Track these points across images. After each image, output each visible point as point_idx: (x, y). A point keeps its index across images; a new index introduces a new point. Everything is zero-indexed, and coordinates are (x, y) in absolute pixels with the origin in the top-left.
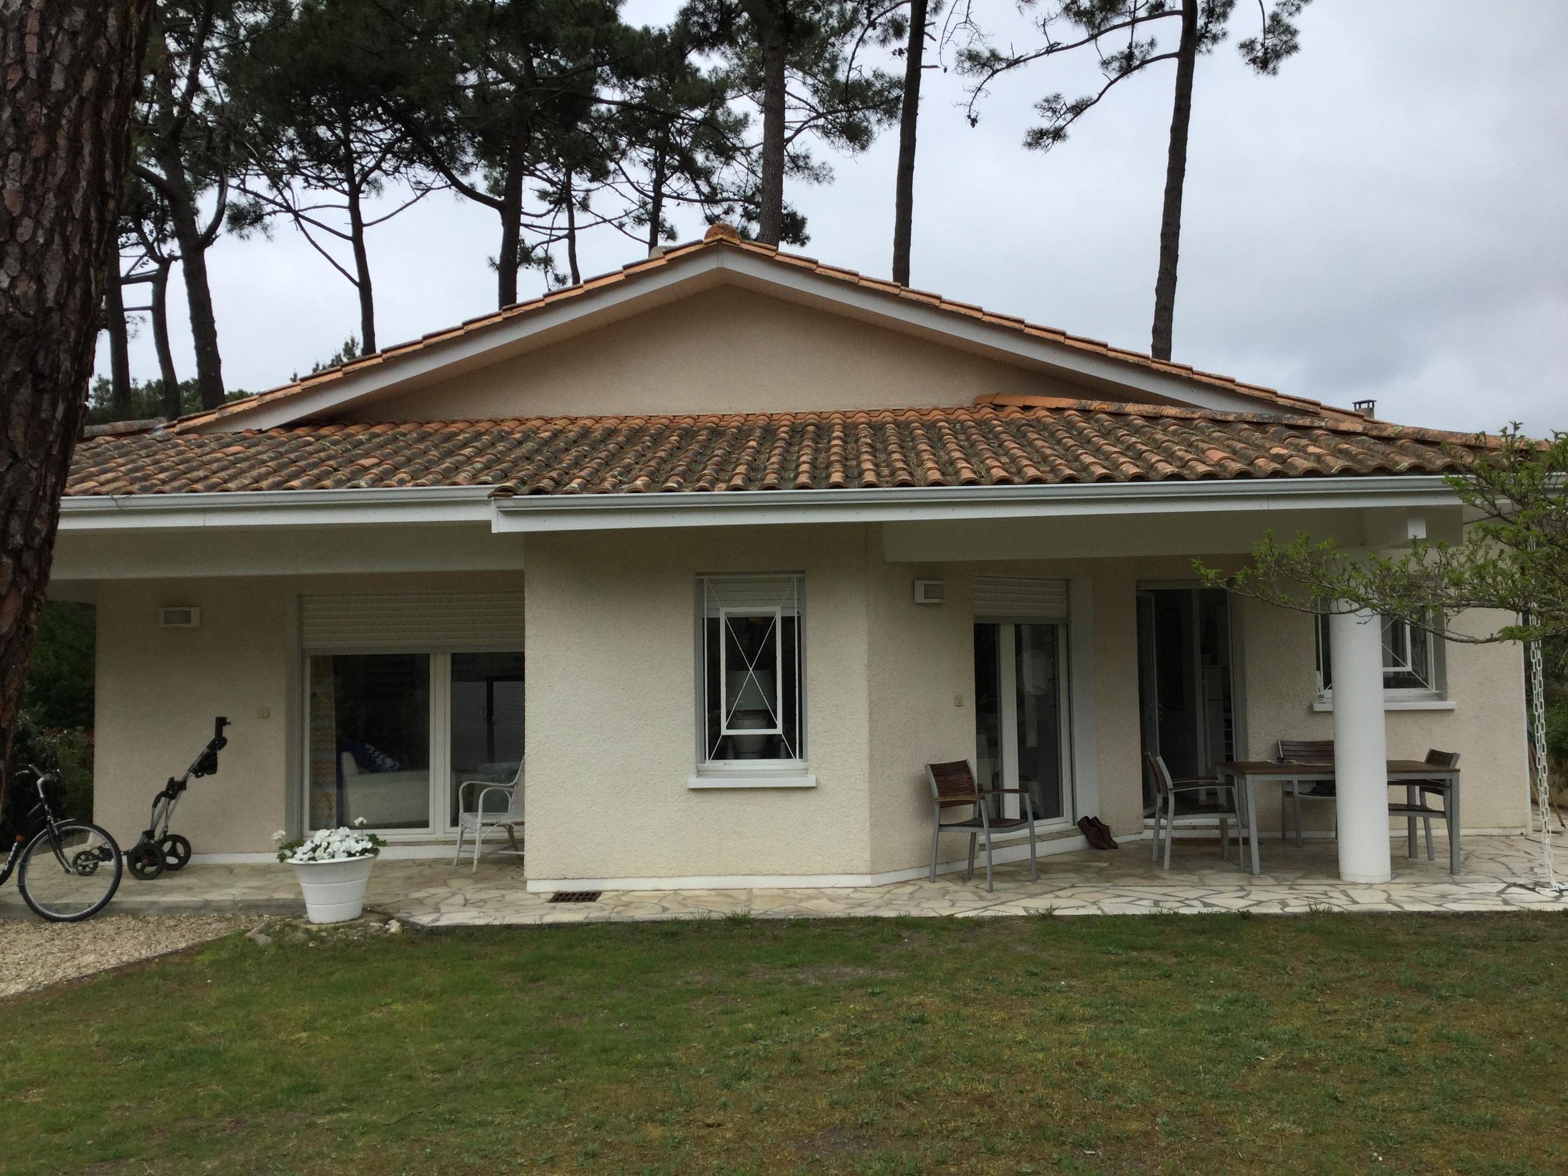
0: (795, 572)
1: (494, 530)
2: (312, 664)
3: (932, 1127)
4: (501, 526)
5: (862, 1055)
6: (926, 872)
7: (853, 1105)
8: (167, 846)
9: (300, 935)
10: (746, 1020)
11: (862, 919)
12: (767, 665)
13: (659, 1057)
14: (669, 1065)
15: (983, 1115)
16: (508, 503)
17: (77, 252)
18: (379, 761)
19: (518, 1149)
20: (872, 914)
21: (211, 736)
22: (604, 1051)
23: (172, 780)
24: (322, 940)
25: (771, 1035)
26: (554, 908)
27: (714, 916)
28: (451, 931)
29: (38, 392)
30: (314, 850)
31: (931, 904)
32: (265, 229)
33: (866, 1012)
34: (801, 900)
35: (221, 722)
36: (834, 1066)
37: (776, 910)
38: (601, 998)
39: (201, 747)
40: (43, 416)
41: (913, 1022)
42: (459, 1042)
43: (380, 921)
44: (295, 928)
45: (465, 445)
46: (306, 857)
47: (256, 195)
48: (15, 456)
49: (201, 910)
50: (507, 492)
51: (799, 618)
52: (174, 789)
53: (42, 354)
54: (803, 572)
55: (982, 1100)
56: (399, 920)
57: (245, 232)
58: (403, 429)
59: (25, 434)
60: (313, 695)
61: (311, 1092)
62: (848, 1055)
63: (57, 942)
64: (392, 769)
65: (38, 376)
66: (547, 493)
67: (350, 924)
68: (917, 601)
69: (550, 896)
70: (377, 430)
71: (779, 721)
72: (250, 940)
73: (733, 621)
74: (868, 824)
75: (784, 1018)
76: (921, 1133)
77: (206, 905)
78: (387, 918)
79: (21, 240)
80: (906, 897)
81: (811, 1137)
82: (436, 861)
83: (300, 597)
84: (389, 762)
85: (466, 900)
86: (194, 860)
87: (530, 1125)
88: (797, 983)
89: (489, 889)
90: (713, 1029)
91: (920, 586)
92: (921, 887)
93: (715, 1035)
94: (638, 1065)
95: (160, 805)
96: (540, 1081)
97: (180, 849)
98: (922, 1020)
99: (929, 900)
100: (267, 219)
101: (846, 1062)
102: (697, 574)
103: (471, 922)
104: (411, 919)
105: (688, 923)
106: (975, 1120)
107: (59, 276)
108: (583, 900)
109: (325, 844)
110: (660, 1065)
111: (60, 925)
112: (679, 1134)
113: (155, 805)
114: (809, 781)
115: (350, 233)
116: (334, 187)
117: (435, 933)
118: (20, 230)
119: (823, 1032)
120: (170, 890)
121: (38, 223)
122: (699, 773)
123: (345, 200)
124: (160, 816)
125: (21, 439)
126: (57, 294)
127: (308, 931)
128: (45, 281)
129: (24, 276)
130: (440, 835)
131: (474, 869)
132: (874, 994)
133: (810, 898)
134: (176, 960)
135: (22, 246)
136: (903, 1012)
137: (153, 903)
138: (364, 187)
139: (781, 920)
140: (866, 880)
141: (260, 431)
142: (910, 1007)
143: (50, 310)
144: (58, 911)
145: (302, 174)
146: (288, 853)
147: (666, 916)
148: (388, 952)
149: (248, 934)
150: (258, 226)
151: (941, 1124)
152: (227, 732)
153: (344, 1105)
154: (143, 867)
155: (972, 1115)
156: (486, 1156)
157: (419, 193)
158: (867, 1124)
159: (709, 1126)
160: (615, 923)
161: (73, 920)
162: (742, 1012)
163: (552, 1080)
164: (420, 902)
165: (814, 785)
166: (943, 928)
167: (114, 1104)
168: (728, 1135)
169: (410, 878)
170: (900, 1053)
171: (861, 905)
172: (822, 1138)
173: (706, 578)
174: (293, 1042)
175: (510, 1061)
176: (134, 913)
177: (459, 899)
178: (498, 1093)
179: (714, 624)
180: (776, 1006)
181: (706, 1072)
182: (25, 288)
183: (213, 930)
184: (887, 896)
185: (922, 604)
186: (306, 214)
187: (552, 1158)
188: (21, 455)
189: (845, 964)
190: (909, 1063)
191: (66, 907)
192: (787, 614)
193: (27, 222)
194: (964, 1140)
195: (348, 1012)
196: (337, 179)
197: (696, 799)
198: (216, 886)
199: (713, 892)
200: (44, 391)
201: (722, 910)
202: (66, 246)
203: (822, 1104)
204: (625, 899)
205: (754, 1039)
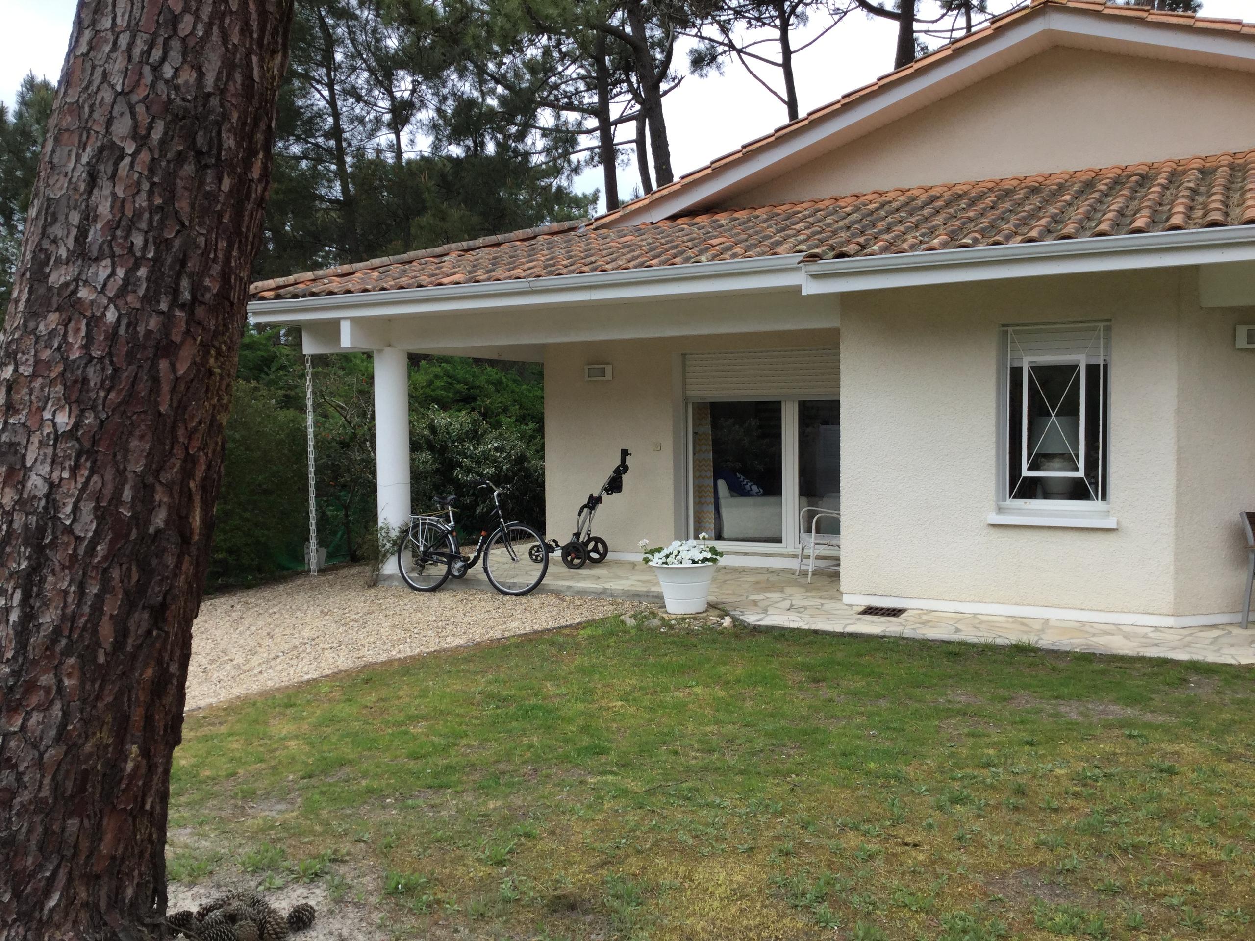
0: (1101, 321)
1: (804, 293)
2: (693, 409)
3: (1139, 886)
4: (811, 288)
5: (1090, 798)
6: (1238, 618)
7: (1060, 849)
8: (591, 545)
9: (656, 622)
10: (989, 745)
11: (1150, 659)
12: (1070, 410)
13: (890, 769)
14: (896, 777)
15: (1203, 883)
16: (815, 268)
17: (236, 42)
18: (748, 487)
19: (728, 835)
20: (1162, 655)
21: (618, 462)
22: (844, 754)
23: (591, 496)
24: (671, 627)
25: (1005, 763)
26: (860, 619)
27: (1000, 641)
28: (769, 630)
29: (202, 168)
30: (667, 556)
31: (1233, 651)
32: (718, 67)
33: (1115, 754)
34: (1094, 635)
35: (625, 453)
36: (1055, 804)
37: (1065, 642)
38: (864, 705)
39: (608, 473)
40: (208, 188)
41: (1162, 771)
42: (730, 727)
43: (718, 616)
44: (654, 615)
45: (801, 221)
46: (660, 561)
47: (711, 40)
48: (183, 225)
49: (599, 595)
50: (814, 258)
51: (1106, 367)
52: (593, 503)
53: (201, 133)
54: (1109, 320)
55: (1208, 867)
56: (732, 617)
57: (704, 72)
58: (757, 213)
59: (192, 207)
60: (695, 433)
61: (597, 753)
62: (1076, 795)
63: (500, 610)
64: (758, 495)
65: (199, 154)
66: (849, 256)
67: (695, 617)
68: (1238, 347)
69: (861, 609)
70: (737, 215)
71: (1081, 465)
72: (622, 622)
73: (1036, 369)
74: (1172, 567)
75: (1027, 748)
76: (1123, 891)
77: (604, 591)
78: (724, 613)
79: (182, 35)
80: (1208, 641)
81: (1004, 874)
82: (785, 571)
83: (684, 355)
84: (755, 488)
85: (792, 605)
86: (610, 556)
87: (747, 814)
88: (1057, 715)
89: (813, 597)
90: (954, 750)
91: (1242, 332)
92: (1230, 633)
93: (952, 755)
94: (868, 773)
95: (583, 514)
96: (777, 773)
97: (600, 547)
98: (1171, 771)
99: (1232, 646)
100: (720, 59)
101: (1071, 802)
102: (1003, 326)
103: (787, 624)
104: (741, 618)
105: (974, 645)
106: (1189, 887)
107: (219, 63)
108: (888, 615)
109: (675, 553)
110: (887, 777)
111: (508, 597)
112: (872, 847)
113: (580, 514)
114: (1111, 523)
115: (780, 61)
116: (769, 25)
117: (757, 630)
118: (181, 26)
119: (1060, 768)
120: (585, 578)
121: (197, 18)
122: (1000, 510)
123: (777, 34)
124: (584, 522)
125: (187, 209)
126: (218, 79)
127: (663, 619)
128: (204, 69)
129: (186, 67)
130: (790, 550)
131: (809, 580)
132: (1130, 736)
133: (1106, 633)
134: (567, 631)
135: (183, 40)
136: (1155, 759)
137: (569, 587)
138: (793, 20)
139: (1068, 652)
140: (1170, 621)
141: (652, 223)
142: (1164, 755)
143: (209, 95)
144: (509, 588)
145: (744, 17)
146: (650, 556)
147: (956, 637)
148: (714, 641)
149: (622, 617)
150: (714, 65)
151: (1150, 884)
152: (629, 460)
153: (615, 769)
154: (572, 560)
155: (1189, 881)
156: (697, 836)
157: (837, 17)
158: (1068, 870)
159: (906, 844)
160: (907, 638)
161: (517, 595)
162: (989, 736)
163: (789, 773)
164: (755, 603)
165: (1115, 527)
166: (1238, 677)
167: (464, 741)
168: (921, 857)
169: (758, 583)
170: (1132, 801)
171: (1156, 645)
172: (1015, 877)
173: (1010, 329)
174: (609, 708)
175: (762, 751)
176: (556, 593)
177: (787, 604)
178: (739, 778)
179: (1016, 373)
180: (1026, 736)
181: (926, 790)
182: (188, 76)
183: (604, 610)
184: (1189, 639)
185: (1241, 350)
186: (748, 50)
187: (751, 849)
188: (187, 223)
189: (1115, 702)
190: (1139, 814)
191: (514, 585)
192: (1093, 362)
193: (188, 19)
194: (1171, 907)
195: (659, 689)
196: (771, 17)
197: (995, 534)
198: (618, 577)
199: (1010, 620)
200: (207, 166)
201: (1011, 636)
202: (225, 37)
203: (1029, 841)
204: (925, 617)
205: (988, 765)
